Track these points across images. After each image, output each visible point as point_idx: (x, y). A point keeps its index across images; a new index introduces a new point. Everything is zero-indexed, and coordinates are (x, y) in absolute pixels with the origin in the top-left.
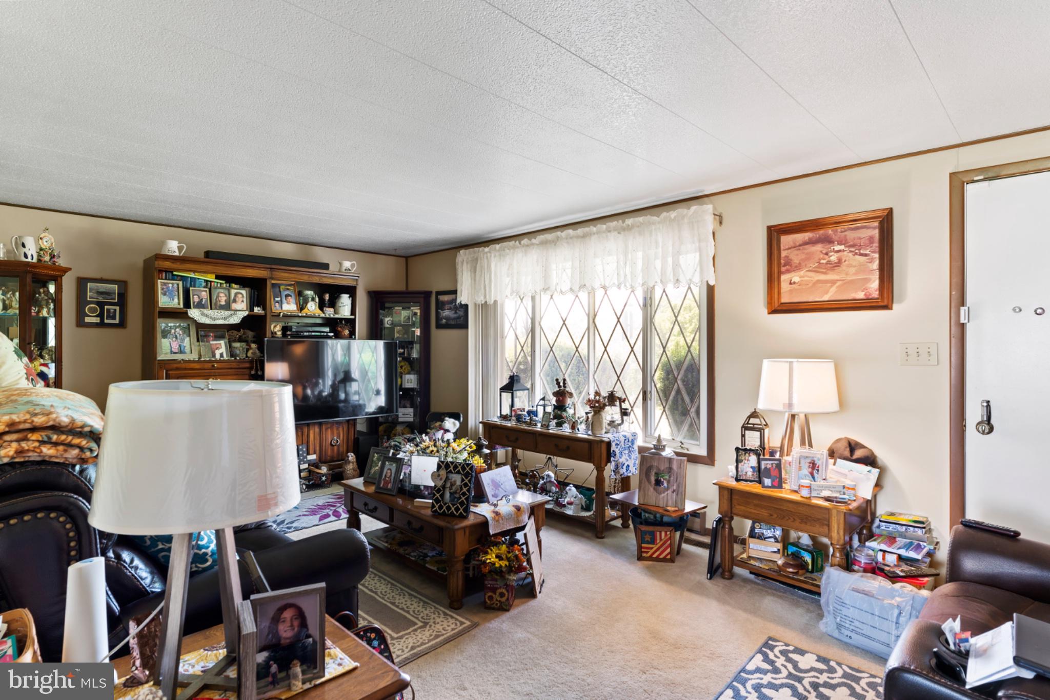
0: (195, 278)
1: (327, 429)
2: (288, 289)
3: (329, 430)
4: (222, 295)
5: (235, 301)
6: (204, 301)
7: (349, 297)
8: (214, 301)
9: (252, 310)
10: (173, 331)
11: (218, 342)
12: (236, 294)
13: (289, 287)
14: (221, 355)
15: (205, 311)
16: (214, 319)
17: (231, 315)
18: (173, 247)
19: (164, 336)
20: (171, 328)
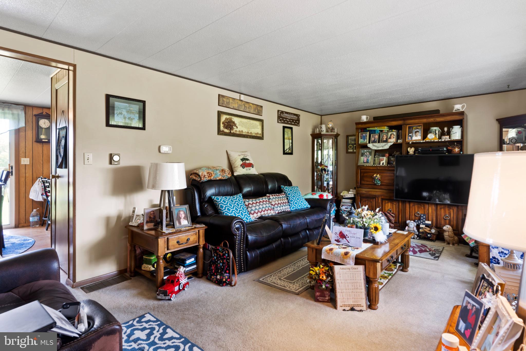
0: (375, 130)
1: (441, 208)
2: (418, 128)
3: (443, 209)
4: (385, 136)
5: (390, 138)
6: (376, 139)
7: (460, 127)
8: (380, 139)
9: (397, 141)
10: (366, 153)
11: (383, 158)
12: (391, 135)
13: (419, 127)
14: (383, 164)
15: (375, 144)
16: (378, 147)
17: (385, 145)
18: (364, 118)
19: (362, 156)
20: (365, 152)
